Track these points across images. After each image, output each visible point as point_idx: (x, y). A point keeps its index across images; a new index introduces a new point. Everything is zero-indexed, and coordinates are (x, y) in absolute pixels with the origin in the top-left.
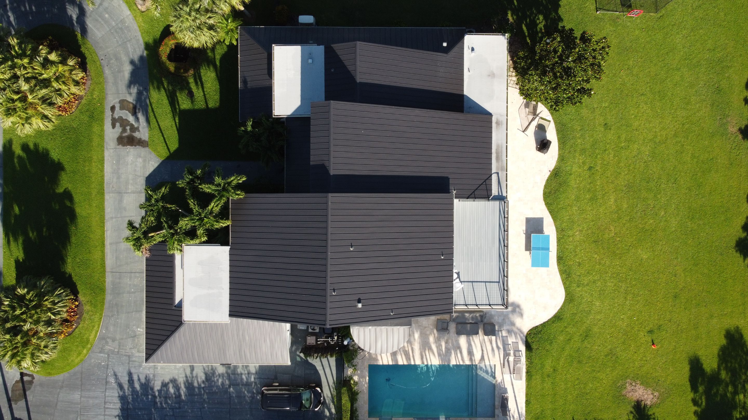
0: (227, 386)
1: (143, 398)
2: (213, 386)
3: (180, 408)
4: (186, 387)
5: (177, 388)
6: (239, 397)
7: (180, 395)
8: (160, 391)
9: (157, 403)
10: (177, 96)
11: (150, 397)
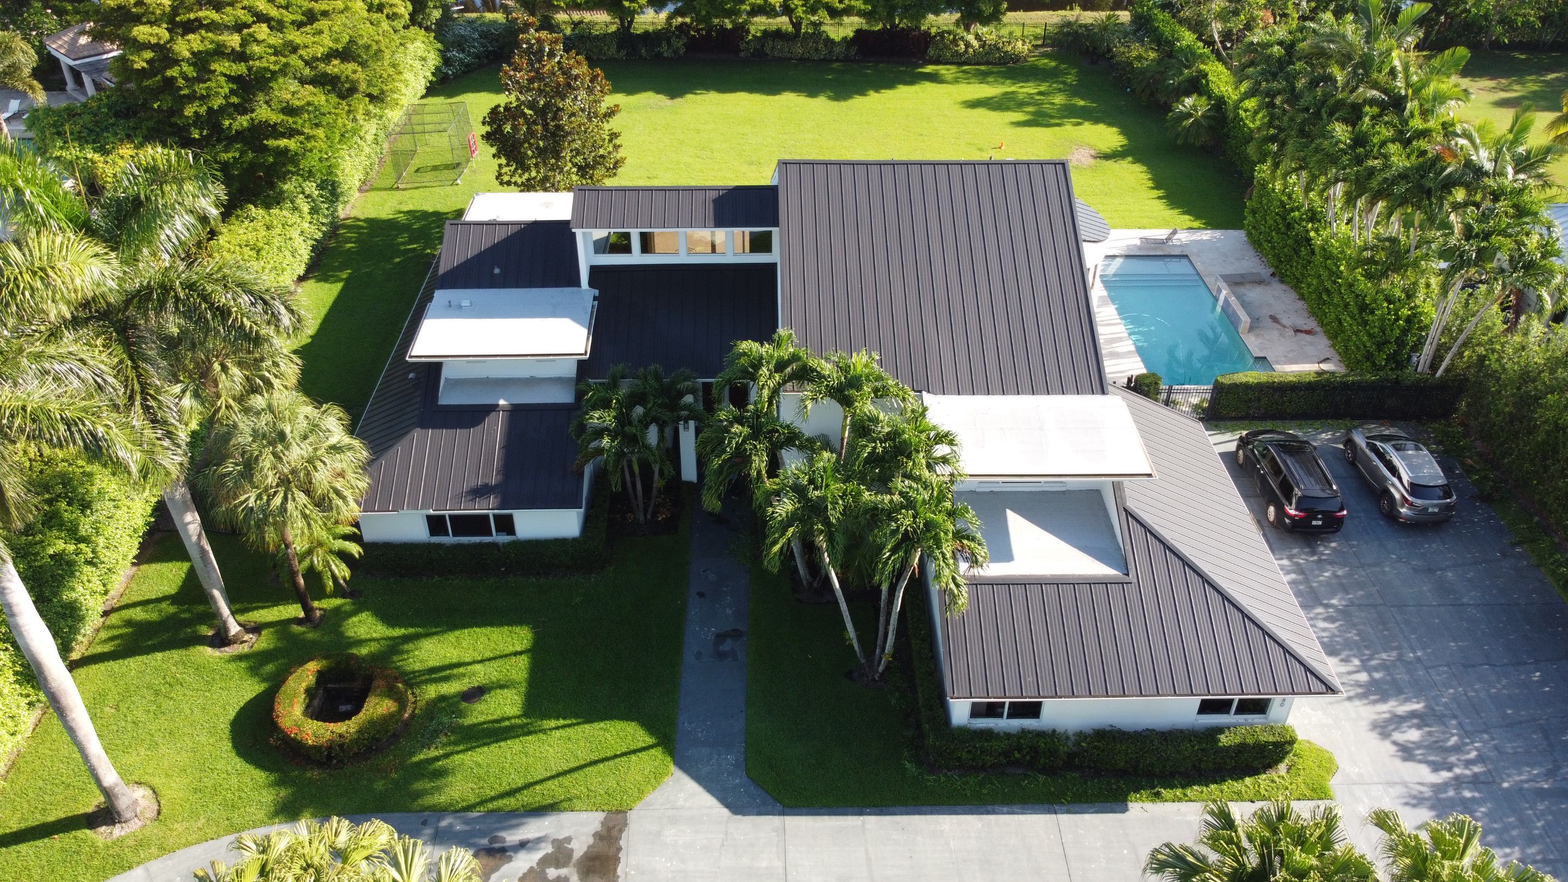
0: (1331, 610)
1: (1485, 814)
2: (1346, 640)
3: (1455, 717)
4: (1384, 699)
5: (1398, 721)
6: (1345, 589)
7: (1413, 715)
8: (1436, 767)
9: (1475, 775)
10: (474, 725)
11: (1467, 794)
